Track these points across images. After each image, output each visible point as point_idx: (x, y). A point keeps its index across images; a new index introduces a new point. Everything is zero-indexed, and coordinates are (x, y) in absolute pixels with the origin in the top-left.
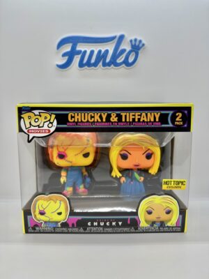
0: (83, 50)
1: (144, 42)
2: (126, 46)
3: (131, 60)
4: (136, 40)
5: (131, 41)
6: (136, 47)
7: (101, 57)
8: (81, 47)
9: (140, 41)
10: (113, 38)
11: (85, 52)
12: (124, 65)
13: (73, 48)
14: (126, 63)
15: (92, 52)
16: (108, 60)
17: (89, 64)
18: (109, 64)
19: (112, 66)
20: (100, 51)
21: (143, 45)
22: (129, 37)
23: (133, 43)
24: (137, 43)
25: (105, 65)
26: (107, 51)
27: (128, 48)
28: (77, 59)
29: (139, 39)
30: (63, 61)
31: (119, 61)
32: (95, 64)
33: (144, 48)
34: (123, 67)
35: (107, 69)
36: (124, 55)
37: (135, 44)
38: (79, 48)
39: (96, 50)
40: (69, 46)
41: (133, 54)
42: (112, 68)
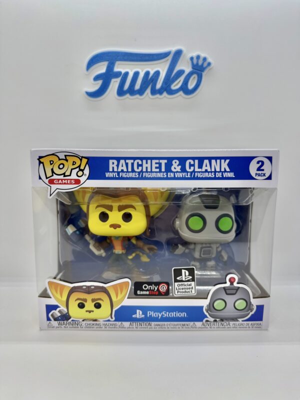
2: (184, 66)
3: (191, 86)
5: (192, 59)
6: (199, 68)
7: (150, 81)
8: (120, 67)
9: (205, 59)
10: (166, 55)
11: (127, 74)
12: (181, 93)
13: (110, 68)
14: (184, 89)
15: (136, 74)
16: (159, 86)
17: (132, 91)
18: (160, 92)
19: (165, 94)
20: (147, 73)
21: (209, 64)
24: (200, 62)
26: (157, 73)
27: (188, 69)
28: (115, 84)
30: (95, 87)
32: (141, 92)
33: (210, 69)
34: (180, 95)
35: (157, 98)
36: (182, 79)
37: (197, 64)
38: (117, 68)
39: (142, 71)
40: (104, 65)
41: (194, 78)
42: (165, 96)
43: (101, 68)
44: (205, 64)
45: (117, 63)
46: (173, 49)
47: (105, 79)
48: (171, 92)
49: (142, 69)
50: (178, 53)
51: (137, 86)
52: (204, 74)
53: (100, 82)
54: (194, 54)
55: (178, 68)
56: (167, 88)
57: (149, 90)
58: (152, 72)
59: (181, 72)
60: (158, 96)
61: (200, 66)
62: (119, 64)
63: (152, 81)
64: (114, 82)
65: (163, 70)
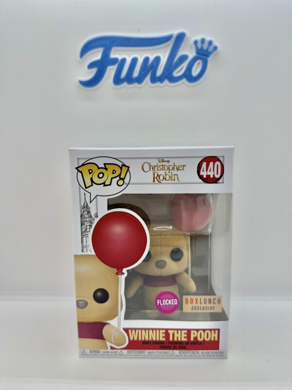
0: (120, 57)
1: (215, 43)
2: (188, 51)
3: (195, 72)
4: (203, 41)
5: (196, 42)
6: (204, 53)
7: (149, 68)
8: (117, 54)
9: (210, 43)
10: (167, 39)
11: (124, 60)
12: (184, 80)
13: (106, 55)
14: (188, 76)
15: (134, 61)
16: (159, 72)
17: (129, 79)
18: (161, 79)
19: (166, 82)
20: (146, 60)
21: (215, 48)
22: (193, 37)
23: (199, 45)
24: (205, 46)
25: (154, 80)
26: (158, 59)
27: (191, 54)
28: (111, 71)
29: (208, 38)
30: (89, 75)
31: (177, 73)
32: (140, 80)
33: (216, 54)
34: (184, 83)
35: (158, 86)
36: (185, 65)
37: (202, 48)
38: (114, 54)
39: (141, 57)
40: (99, 51)
41: (199, 63)
42: (166, 85)
43: (96, 55)
44: (211, 49)
45: (114, 49)
46: (175, 32)
47: (100, 67)
48: (173, 80)
49: (141, 55)
50: (181, 37)
51: (136, 74)
52: (210, 59)
53: (94, 70)
54: (199, 38)
55: (181, 53)
56: (168, 76)
57: (148, 78)
58: (152, 58)
59: (184, 58)
60: (158, 84)
61: (205, 51)
62: (115, 50)
63: (152, 68)
64: (111, 69)
65: (164, 56)
